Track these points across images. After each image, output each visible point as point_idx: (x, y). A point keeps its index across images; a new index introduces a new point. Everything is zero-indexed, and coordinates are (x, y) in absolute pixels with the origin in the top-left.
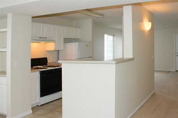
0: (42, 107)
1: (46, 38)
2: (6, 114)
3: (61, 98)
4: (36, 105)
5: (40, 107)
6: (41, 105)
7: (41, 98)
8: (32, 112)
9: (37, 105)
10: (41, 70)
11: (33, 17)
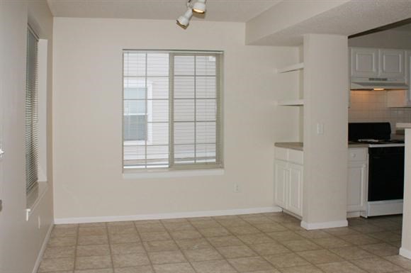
0: (371, 221)
1: (385, 79)
2: (302, 215)
3: (401, 215)
4: (359, 216)
5: (366, 221)
6: (369, 217)
7: (369, 203)
8: (347, 225)
9: (361, 217)
10: (371, 146)
11: (349, 37)
